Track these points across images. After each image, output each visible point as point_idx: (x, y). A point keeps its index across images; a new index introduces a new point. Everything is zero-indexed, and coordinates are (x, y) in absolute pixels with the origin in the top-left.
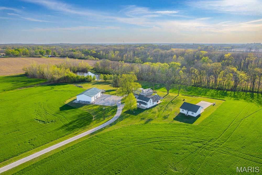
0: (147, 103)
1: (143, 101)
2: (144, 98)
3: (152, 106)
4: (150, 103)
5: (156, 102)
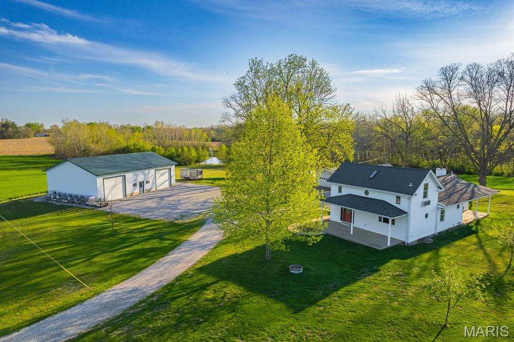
0: (403, 205)
1: (367, 193)
2: (377, 173)
3: (435, 234)
4: (425, 205)
5: (458, 207)
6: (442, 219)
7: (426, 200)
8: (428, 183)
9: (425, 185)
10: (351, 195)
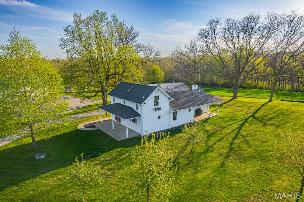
0: (139, 111)
1: (125, 102)
2: (133, 88)
3: (168, 129)
4: (155, 110)
5: (190, 110)
6: (175, 118)
7: (157, 107)
8: (158, 96)
9: (155, 97)
10: (118, 104)
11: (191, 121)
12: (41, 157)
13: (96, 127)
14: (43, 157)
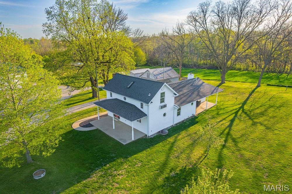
0: (144, 110)
1: (125, 99)
2: (133, 83)
3: (173, 126)
4: (162, 108)
5: (192, 104)
6: (179, 114)
7: (163, 104)
8: (164, 92)
9: (161, 93)
10: (116, 99)
11: (193, 114)
12: (41, 176)
13: (93, 126)
14: (42, 176)
